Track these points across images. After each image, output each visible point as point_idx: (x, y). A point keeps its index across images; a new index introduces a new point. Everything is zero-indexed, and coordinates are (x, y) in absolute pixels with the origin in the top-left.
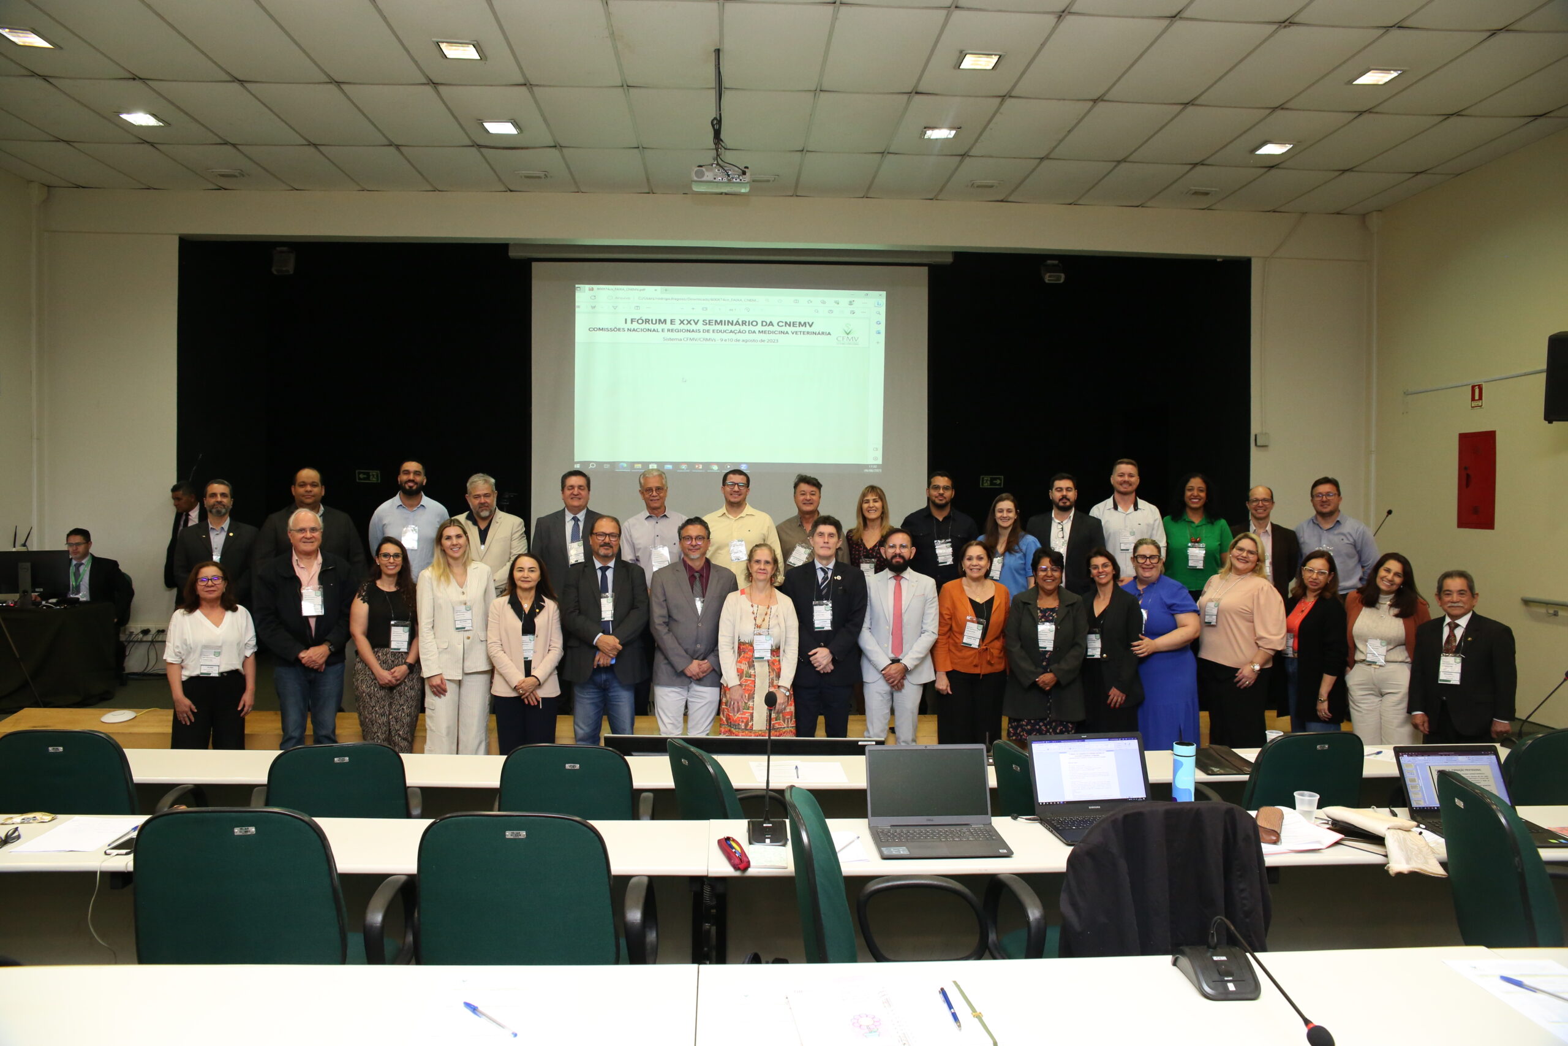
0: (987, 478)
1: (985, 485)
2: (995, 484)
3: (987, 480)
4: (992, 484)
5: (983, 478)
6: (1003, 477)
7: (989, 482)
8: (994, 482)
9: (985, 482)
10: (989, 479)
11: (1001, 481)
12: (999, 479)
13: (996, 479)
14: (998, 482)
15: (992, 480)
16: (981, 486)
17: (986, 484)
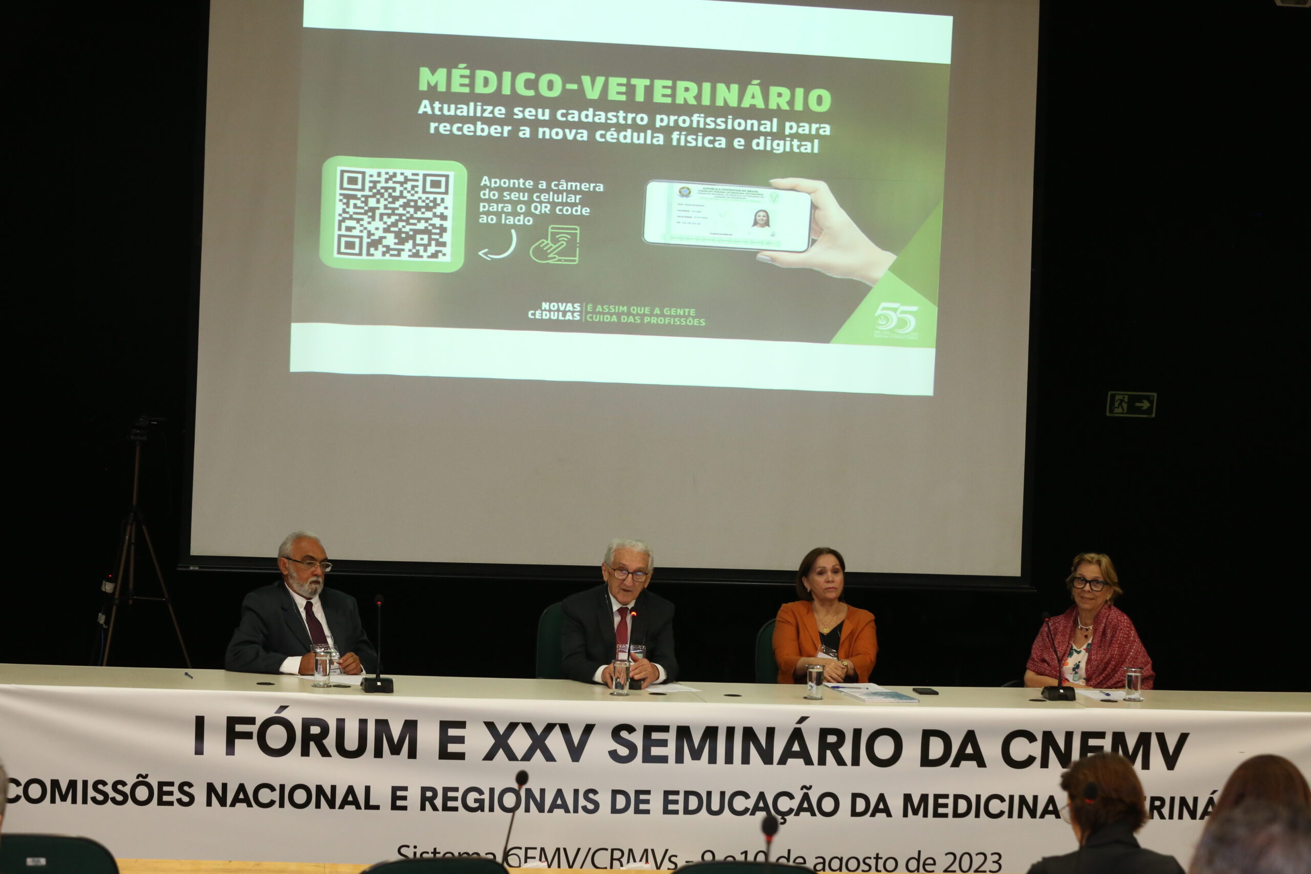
0: (1122, 396)
1: (1116, 410)
2: (1139, 410)
3: (1122, 401)
4: (1132, 409)
5: (1113, 397)
6: (1155, 395)
7: (1125, 406)
8: (1137, 404)
9: (1117, 404)
10: (1126, 399)
11: (1151, 402)
12: (1148, 398)
13: (1140, 399)
14: (1146, 405)
15: (1132, 400)
16: (1108, 414)
17: (1120, 410)
